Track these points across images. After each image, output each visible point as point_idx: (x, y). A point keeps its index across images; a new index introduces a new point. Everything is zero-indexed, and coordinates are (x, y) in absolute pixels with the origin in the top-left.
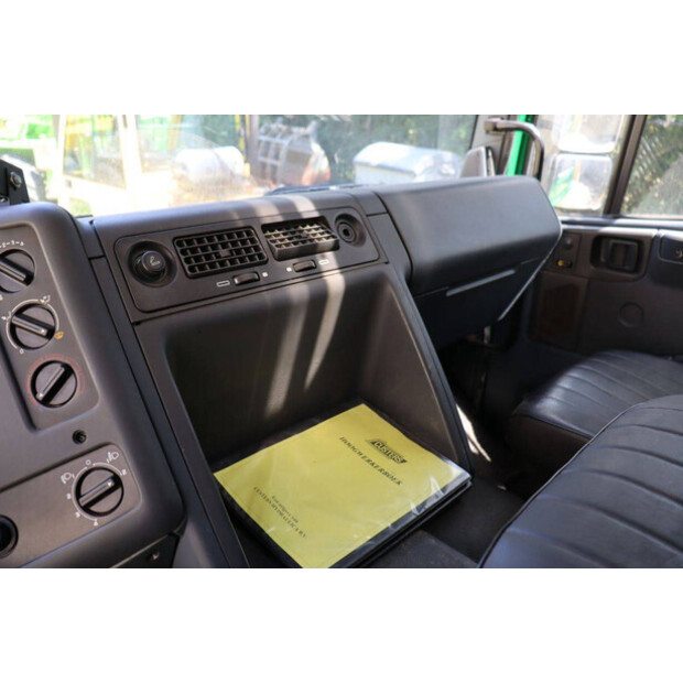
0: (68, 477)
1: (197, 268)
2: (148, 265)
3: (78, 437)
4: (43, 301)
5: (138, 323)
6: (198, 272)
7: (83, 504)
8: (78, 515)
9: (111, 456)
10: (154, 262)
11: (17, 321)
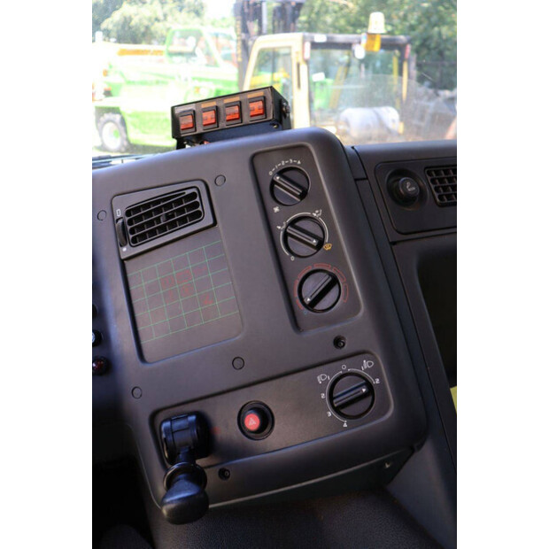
0: (323, 378)
1: (445, 198)
2: (405, 190)
3: (338, 342)
4: (315, 215)
5: (394, 243)
6: (446, 201)
7: (336, 405)
8: (330, 414)
9: (366, 364)
10: (410, 188)
11: (291, 230)
